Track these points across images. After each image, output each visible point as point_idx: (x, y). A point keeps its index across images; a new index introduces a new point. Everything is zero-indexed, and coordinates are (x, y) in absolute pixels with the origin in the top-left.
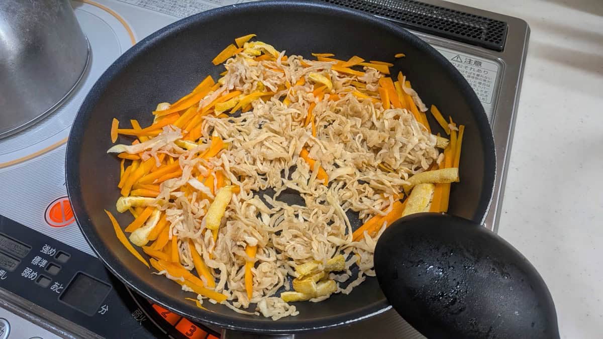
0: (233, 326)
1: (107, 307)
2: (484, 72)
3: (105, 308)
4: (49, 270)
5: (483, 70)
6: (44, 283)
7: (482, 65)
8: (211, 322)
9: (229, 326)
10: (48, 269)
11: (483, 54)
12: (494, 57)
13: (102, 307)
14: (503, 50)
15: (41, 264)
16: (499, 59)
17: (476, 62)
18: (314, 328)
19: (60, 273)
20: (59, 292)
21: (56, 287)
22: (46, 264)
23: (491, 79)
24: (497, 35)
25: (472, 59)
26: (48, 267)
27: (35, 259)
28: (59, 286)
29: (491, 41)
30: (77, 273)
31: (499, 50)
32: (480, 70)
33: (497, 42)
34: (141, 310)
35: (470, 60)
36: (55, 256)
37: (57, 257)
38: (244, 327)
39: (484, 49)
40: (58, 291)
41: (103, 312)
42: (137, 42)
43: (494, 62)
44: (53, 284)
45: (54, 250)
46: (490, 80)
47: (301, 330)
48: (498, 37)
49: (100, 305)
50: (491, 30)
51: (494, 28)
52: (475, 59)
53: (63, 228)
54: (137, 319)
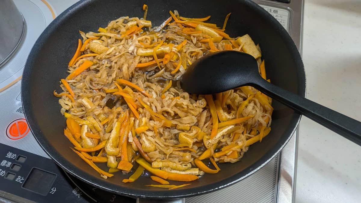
0: (144, 196)
1: (55, 188)
2: (280, 16)
4: (14, 168)
5: (279, 16)
6: (11, 177)
7: (278, 12)
10: (12, 168)
11: (278, 5)
12: (285, 7)
14: (290, 2)
15: (7, 165)
16: (288, 8)
17: (274, 11)
18: (199, 193)
19: (21, 170)
21: (19, 179)
22: (11, 165)
23: (285, 21)
25: (271, 9)
26: (13, 166)
27: (3, 162)
28: (21, 178)
30: (32, 168)
31: (287, 2)
32: (278, 16)
34: (78, 188)
35: (271, 10)
36: (16, 159)
37: (18, 159)
39: (278, 2)
40: (21, 181)
41: (53, 192)
43: (285, 10)
44: (17, 177)
45: (15, 155)
49: (50, 188)
52: (273, 9)
53: (19, 140)
54: (76, 194)
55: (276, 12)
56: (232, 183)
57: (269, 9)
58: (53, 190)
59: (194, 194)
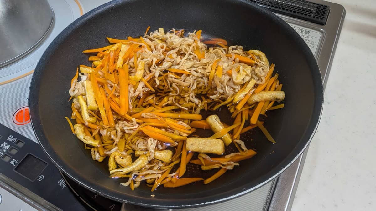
0: (126, 201)
2: (311, 38)
3: (42, 177)
4: (11, 152)
6: (7, 159)
7: (309, 34)
8: (112, 197)
9: (124, 200)
11: (311, 26)
12: (319, 29)
13: (40, 176)
14: (325, 24)
15: (6, 147)
16: (322, 30)
17: (305, 32)
18: (183, 206)
19: (17, 153)
20: (15, 165)
21: (14, 162)
22: (9, 148)
24: (322, 14)
25: (303, 29)
26: (11, 149)
27: (3, 144)
28: (15, 162)
29: (318, 18)
30: (27, 154)
31: (322, 24)
32: (308, 37)
33: (321, 19)
34: (64, 180)
37: (16, 144)
38: (134, 202)
39: (312, 23)
41: (40, 179)
42: (84, 13)
43: (318, 32)
44: (11, 160)
45: (15, 139)
46: (314, 43)
47: (173, 206)
48: (323, 15)
50: (318, 11)
51: (320, 9)
52: (305, 29)
53: (21, 126)
54: (61, 185)
55: (307, 32)
56: (221, 200)
57: (301, 29)
58: (41, 178)
59: (177, 206)
